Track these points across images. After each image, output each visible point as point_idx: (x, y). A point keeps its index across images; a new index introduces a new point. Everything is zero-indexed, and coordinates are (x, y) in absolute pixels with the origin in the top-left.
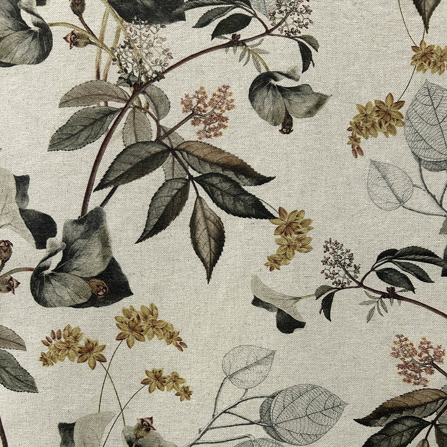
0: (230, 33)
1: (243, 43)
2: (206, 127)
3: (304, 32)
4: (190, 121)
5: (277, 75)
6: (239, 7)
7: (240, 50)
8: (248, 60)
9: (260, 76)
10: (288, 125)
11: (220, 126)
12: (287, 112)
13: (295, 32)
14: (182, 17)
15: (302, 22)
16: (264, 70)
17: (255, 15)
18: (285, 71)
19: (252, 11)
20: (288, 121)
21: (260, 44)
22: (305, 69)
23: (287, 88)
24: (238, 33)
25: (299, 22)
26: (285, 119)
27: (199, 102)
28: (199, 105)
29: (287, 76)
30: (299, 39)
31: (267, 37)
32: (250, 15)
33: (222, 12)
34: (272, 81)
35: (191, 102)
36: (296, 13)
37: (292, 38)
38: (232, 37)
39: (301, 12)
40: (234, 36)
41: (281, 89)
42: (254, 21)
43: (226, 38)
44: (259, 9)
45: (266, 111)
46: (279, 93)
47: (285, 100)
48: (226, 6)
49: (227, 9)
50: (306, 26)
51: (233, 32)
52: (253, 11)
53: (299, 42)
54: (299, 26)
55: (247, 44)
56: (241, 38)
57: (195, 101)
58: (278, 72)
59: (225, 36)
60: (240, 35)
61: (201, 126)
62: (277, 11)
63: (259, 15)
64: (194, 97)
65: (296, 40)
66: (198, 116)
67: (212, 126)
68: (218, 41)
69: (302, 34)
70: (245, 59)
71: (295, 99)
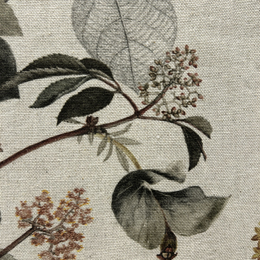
0: (84, 115)
1: (103, 129)
2: (51, 247)
3: (190, 112)
4: (28, 239)
5: (152, 174)
6: (96, 78)
7: (98, 139)
8: (110, 153)
9: (127, 176)
10: (169, 246)
11: (72, 246)
12: (168, 229)
13: (177, 113)
14: (14, 94)
15: (188, 98)
16: (132, 168)
17: (119, 90)
18: (163, 168)
19: (114, 84)
20: (169, 241)
21: (126, 131)
22: (193, 164)
23: (167, 193)
24: (94, 115)
25: (183, 99)
26: (165, 239)
27: (41, 213)
28: (42, 217)
29: (168, 176)
30: (184, 123)
31: (137, 121)
32: (111, 89)
33: (71, 85)
34: (146, 184)
35: (30, 212)
36: (178, 86)
37: (173, 122)
38: (87, 121)
39: (186, 84)
40: (89, 120)
41: (158, 195)
42: (117, 99)
43: (78, 123)
44: (125, 81)
45: (137, 228)
46: (155, 202)
47: (165, 211)
48: (77, 76)
49: (79, 81)
50: (193, 103)
51: (88, 114)
52: (116, 83)
53: (183, 127)
54: (183, 104)
55: (109, 130)
56: (100, 123)
57: (35, 212)
58: (154, 171)
59: (77, 119)
60: (97, 118)
61: (45, 246)
62: (151, 83)
63: (125, 89)
64: (35, 205)
65: (179, 125)
66: (40, 232)
67: (60, 245)
68: (67, 127)
69: (187, 116)
70: (105, 152)
71: (178, 208)
